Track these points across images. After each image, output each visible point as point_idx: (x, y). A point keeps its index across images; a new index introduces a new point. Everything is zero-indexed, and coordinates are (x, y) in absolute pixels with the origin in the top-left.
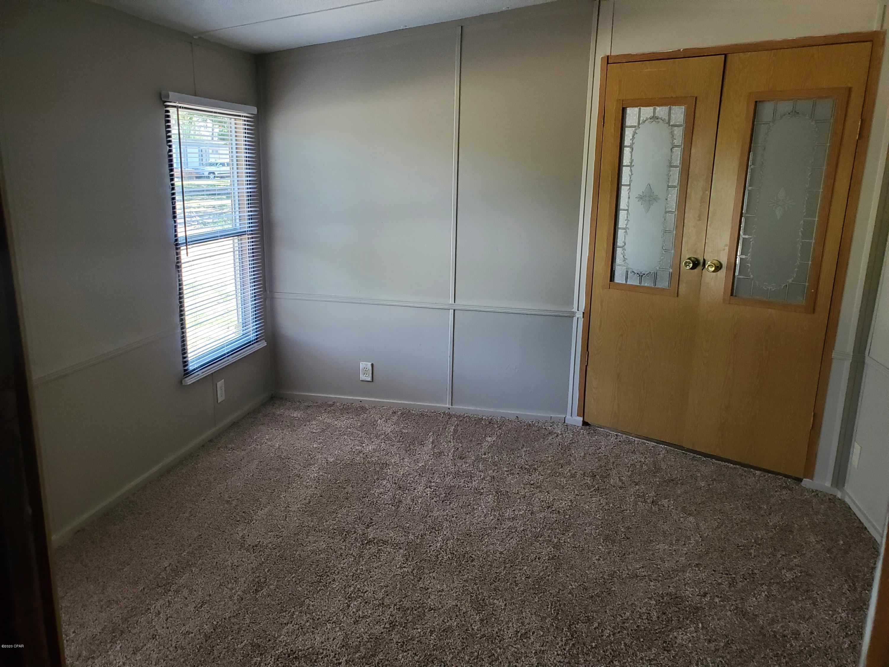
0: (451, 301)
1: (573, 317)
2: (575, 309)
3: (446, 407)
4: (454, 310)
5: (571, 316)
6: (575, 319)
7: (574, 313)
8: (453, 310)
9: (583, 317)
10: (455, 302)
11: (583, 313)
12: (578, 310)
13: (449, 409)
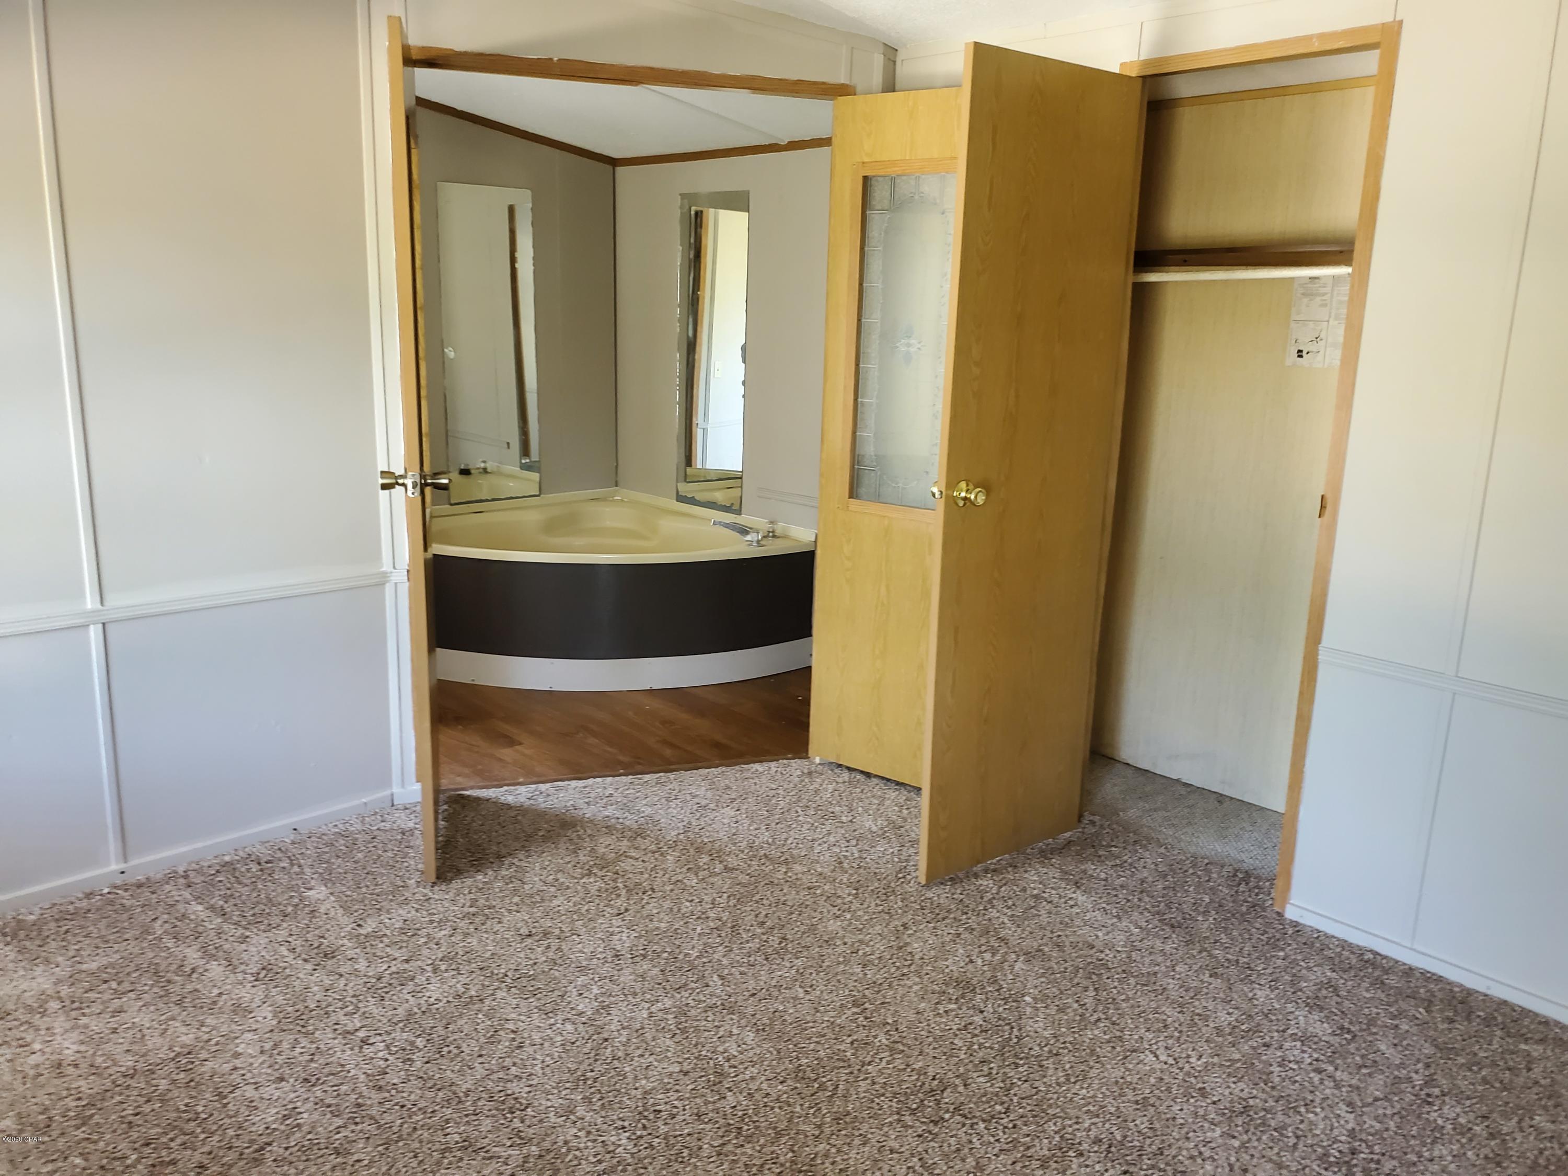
0: (90, 602)
1: (384, 584)
2: (386, 567)
3: (113, 872)
4: (104, 624)
5: (381, 581)
6: (389, 589)
7: (385, 575)
8: (100, 626)
9: (408, 579)
10: (102, 603)
11: (408, 571)
12: (394, 568)
13: (123, 873)
